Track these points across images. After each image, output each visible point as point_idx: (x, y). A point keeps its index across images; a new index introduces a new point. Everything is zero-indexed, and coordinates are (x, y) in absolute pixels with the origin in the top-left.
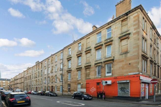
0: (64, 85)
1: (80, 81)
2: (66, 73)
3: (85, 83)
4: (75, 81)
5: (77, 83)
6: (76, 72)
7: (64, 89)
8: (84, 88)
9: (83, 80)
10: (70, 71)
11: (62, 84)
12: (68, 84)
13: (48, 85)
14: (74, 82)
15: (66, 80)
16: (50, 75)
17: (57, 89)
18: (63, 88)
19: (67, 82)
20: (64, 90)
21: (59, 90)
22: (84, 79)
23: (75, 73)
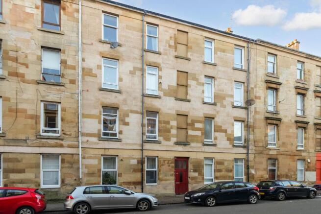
0: (251, 157)
1: (303, 154)
2: (262, 124)
3: (315, 158)
4: (292, 152)
5: (297, 158)
6: (293, 130)
7: (252, 171)
8: (313, 171)
9: (310, 152)
10: (277, 122)
11: (244, 156)
12: (269, 157)
13: (146, 153)
14: (288, 153)
15: (261, 144)
16: (168, 106)
17: (219, 171)
18: (248, 167)
19: (265, 152)
20: (253, 175)
21: (230, 174)
22: (312, 150)
23: (291, 130)
